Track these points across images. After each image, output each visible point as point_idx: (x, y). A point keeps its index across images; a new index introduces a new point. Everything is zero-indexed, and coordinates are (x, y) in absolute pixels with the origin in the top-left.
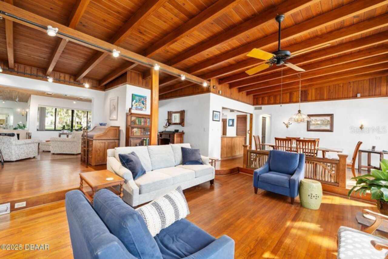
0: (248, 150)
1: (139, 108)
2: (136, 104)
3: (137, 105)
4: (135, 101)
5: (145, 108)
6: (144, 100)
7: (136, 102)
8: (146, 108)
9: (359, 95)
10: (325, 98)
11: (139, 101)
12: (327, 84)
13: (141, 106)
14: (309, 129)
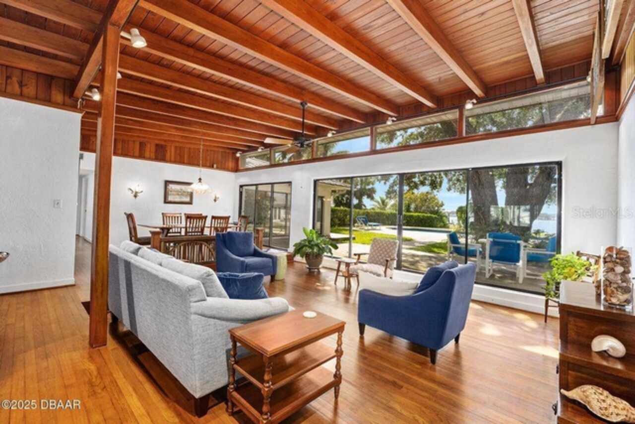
0: (161, 239)
9: (215, 166)
10: (186, 161)
12: (188, 146)
14: (167, 201)
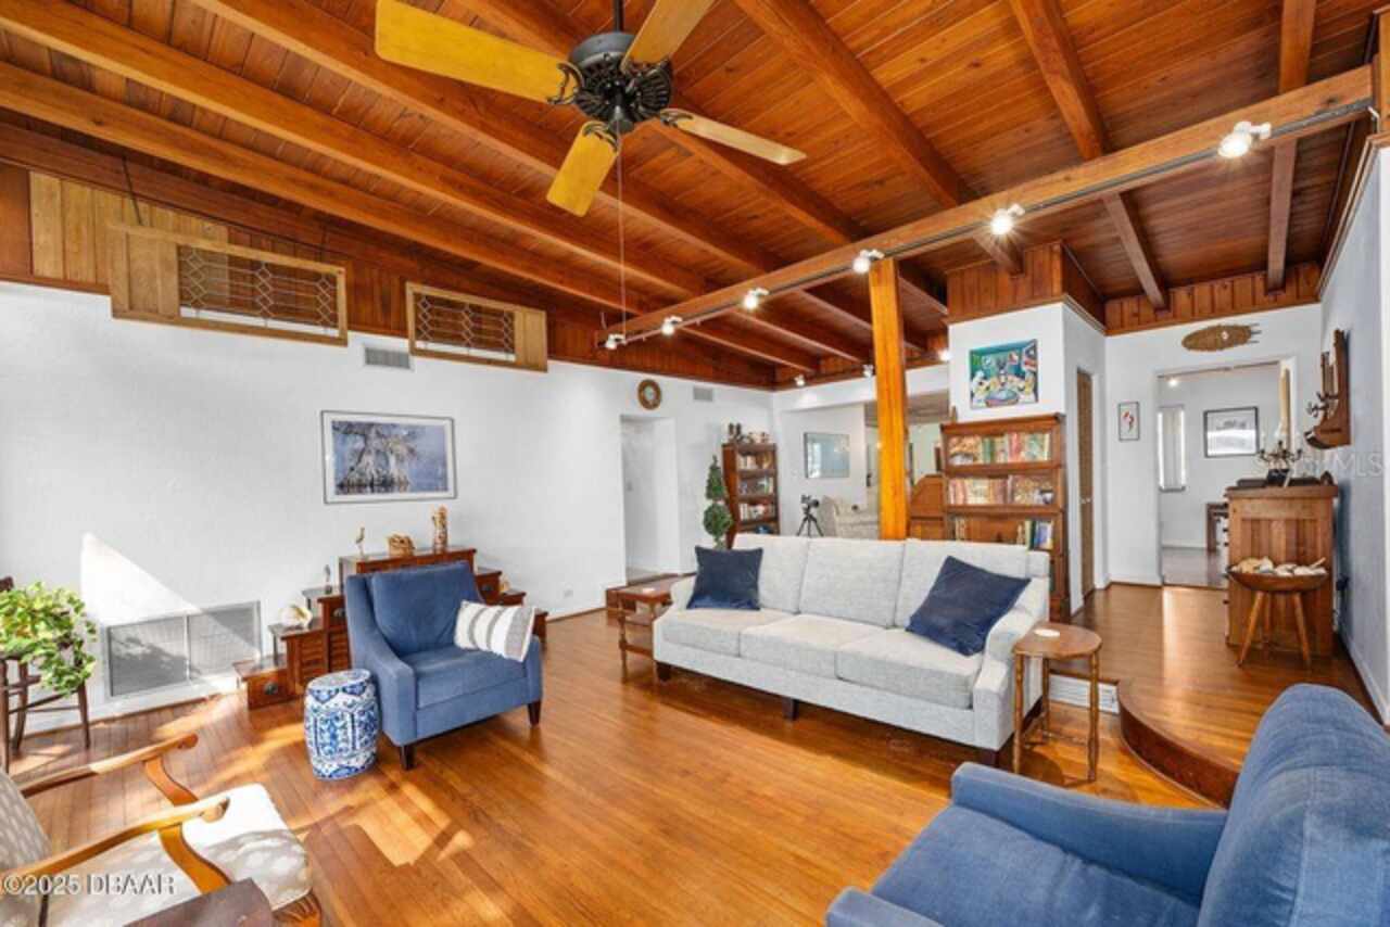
1: (1003, 395)
2: (986, 383)
3: (992, 388)
4: (980, 374)
5: (1029, 390)
6: (1025, 358)
7: (985, 378)
8: (1035, 390)
11: (997, 369)
13: (1008, 386)
